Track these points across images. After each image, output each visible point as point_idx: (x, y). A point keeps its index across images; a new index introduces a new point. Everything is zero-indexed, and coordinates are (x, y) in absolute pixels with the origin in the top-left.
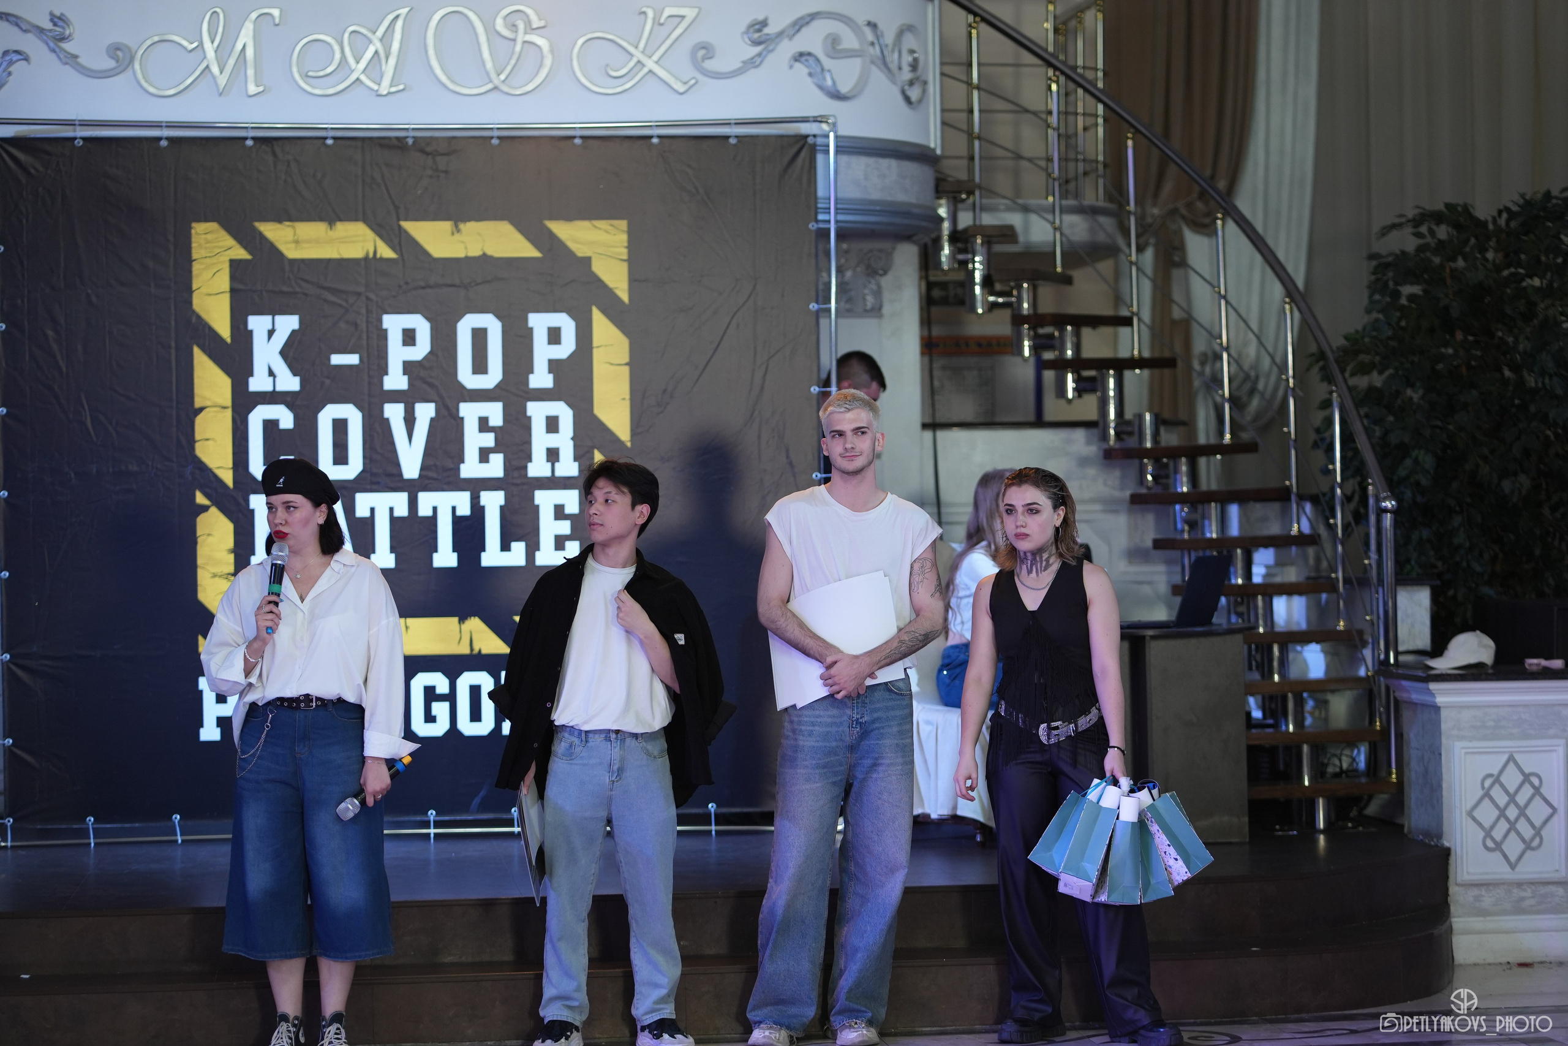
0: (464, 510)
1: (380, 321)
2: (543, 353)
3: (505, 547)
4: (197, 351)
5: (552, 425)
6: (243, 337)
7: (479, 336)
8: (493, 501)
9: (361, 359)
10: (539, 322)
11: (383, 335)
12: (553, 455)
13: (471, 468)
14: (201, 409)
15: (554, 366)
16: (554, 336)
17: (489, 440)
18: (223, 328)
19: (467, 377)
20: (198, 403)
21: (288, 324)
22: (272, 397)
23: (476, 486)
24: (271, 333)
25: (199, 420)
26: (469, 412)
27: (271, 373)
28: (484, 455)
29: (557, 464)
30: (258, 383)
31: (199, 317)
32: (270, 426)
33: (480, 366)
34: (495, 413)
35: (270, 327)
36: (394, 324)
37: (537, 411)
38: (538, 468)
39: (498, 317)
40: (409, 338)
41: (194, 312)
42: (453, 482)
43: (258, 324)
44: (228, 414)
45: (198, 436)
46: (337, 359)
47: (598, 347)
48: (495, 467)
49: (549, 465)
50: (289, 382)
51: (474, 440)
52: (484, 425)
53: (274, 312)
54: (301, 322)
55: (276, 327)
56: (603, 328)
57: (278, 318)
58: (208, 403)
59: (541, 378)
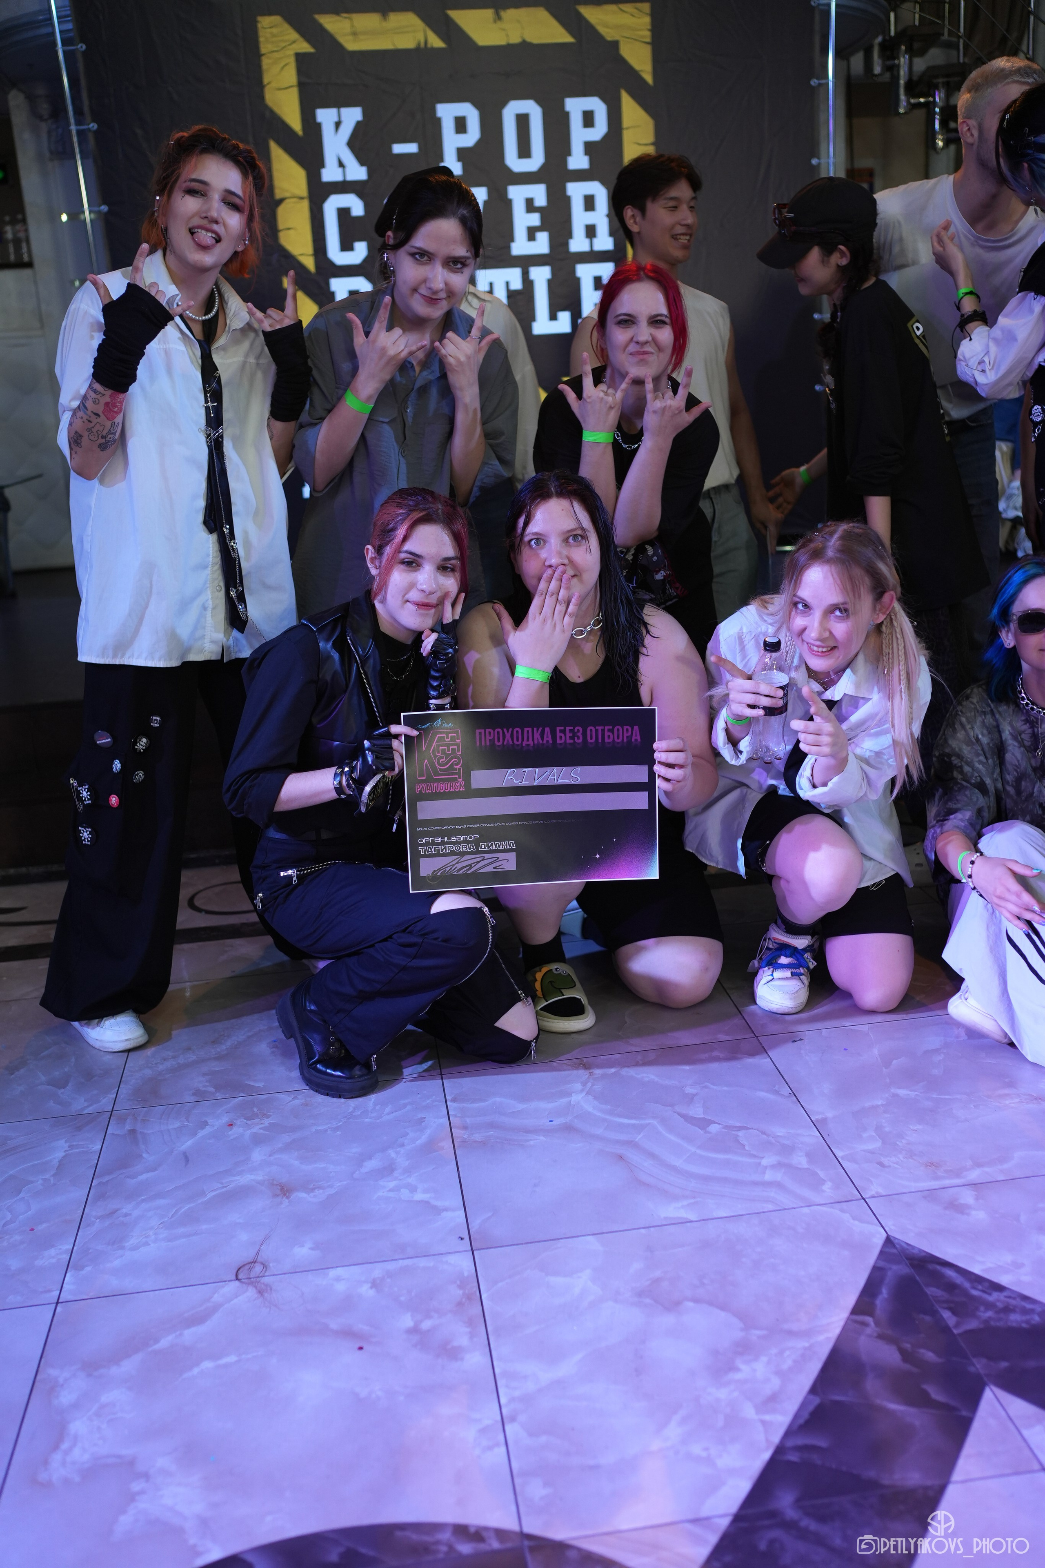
0: (517, 284)
1: (434, 110)
2: (579, 136)
3: (553, 317)
4: (273, 146)
5: (589, 203)
6: (313, 129)
7: (523, 121)
8: (541, 275)
9: (420, 148)
10: (575, 106)
11: (437, 123)
12: (591, 231)
13: (520, 246)
14: (281, 201)
15: (590, 148)
16: (588, 119)
17: (535, 219)
18: (295, 123)
19: (514, 162)
20: (278, 195)
21: (353, 115)
22: (343, 187)
23: (526, 263)
24: (338, 125)
25: (281, 211)
26: (517, 194)
27: (341, 164)
28: (531, 233)
29: (595, 241)
30: (330, 174)
31: (272, 112)
32: (343, 214)
33: (524, 151)
34: (539, 193)
35: (336, 119)
36: (447, 112)
37: (576, 191)
38: (578, 243)
39: (538, 102)
40: (461, 125)
41: (267, 107)
42: (505, 260)
43: (325, 116)
44: (305, 205)
45: (281, 226)
46: (399, 148)
47: (627, 128)
48: (542, 245)
49: (587, 241)
50: (357, 172)
51: (523, 220)
52: (530, 206)
53: (339, 104)
54: (365, 113)
55: (343, 118)
56: (631, 110)
57: (345, 111)
58: (287, 195)
59: (578, 160)
